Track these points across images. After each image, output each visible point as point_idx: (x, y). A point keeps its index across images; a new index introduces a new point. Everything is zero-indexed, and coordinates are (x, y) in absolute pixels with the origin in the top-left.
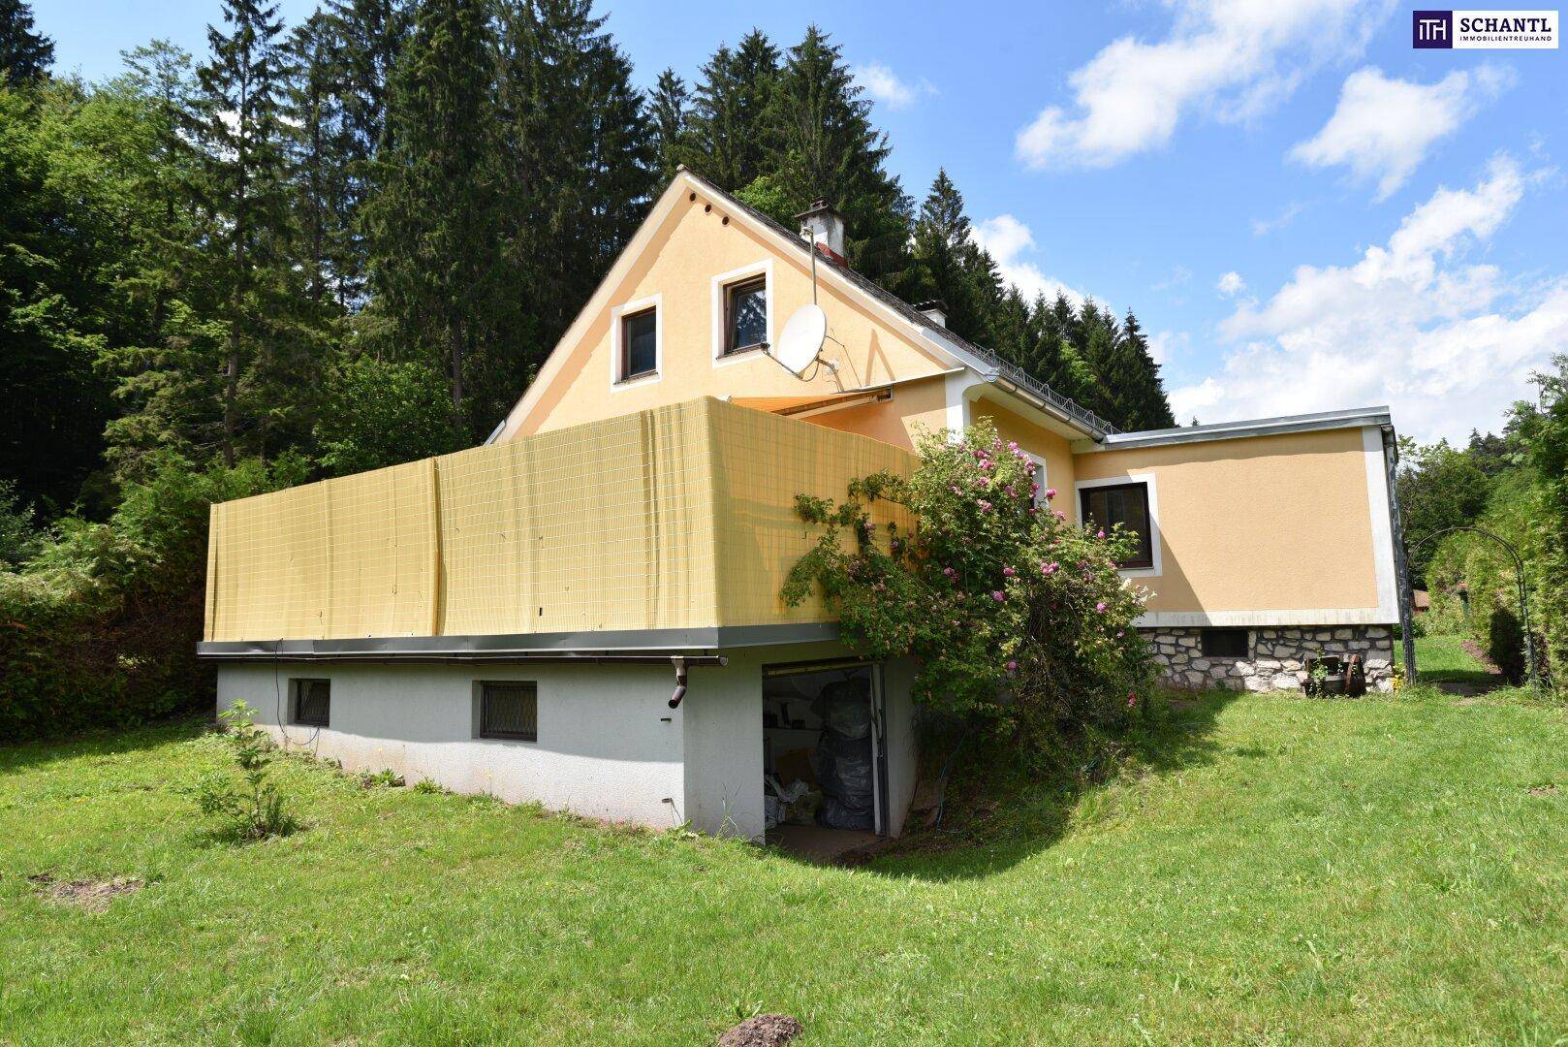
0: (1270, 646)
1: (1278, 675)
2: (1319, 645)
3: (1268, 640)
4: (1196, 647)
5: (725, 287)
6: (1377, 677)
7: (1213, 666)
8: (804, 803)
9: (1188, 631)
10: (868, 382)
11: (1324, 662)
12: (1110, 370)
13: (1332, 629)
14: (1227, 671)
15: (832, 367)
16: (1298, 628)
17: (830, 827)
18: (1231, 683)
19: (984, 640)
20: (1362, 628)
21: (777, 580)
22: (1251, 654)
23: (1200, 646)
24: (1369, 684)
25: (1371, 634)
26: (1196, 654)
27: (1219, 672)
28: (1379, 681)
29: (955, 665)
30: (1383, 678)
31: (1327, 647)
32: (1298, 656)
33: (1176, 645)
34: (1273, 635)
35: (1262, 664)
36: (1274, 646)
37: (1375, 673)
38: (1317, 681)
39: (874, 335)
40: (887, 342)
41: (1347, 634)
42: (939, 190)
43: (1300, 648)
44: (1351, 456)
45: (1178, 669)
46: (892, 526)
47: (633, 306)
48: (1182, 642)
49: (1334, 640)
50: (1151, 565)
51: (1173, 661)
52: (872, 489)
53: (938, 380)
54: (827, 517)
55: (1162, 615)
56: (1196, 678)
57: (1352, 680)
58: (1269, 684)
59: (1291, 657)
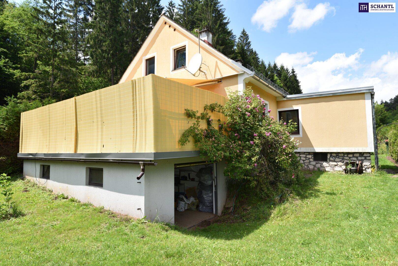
0: (334, 158)
1: (336, 167)
2: (349, 158)
3: (334, 156)
4: (311, 158)
5: (175, 50)
6: (366, 168)
7: (317, 163)
8: (193, 204)
9: (309, 153)
10: (215, 77)
11: (351, 163)
12: (287, 82)
13: (353, 153)
14: (321, 165)
15: (204, 73)
16: (343, 153)
17: (200, 211)
18: (322, 169)
19: (247, 157)
20: (362, 153)
21: (178, 137)
22: (328, 160)
23: (313, 158)
24: (364, 170)
25: (365, 155)
26: (312, 160)
27: (318, 165)
28: (367, 169)
29: (238, 164)
30: (368, 168)
31: (351, 159)
32: (342, 161)
33: (306, 157)
34: (335, 155)
35: (331, 163)
36: (335, 158)
37: (366, 167)
38: (348, 169)
39: (217, 62)
40: (221, 64)
41: (358, 155)
42: (243, 34)
43: (343, 159)
44: (361, 101)
45: (306, 164)
46: (219, 120)
47: (149, 56)
48: (307, 156)
49: (353, 157)
50: (299, 134)
51: (305, 162)
52: (212, 108)
53: (236, 76)
54: (197, 117)
55: (302, 148)
56: (311, 167)
57: (359, 169)
58: (333, 169)
59: (340, 161)
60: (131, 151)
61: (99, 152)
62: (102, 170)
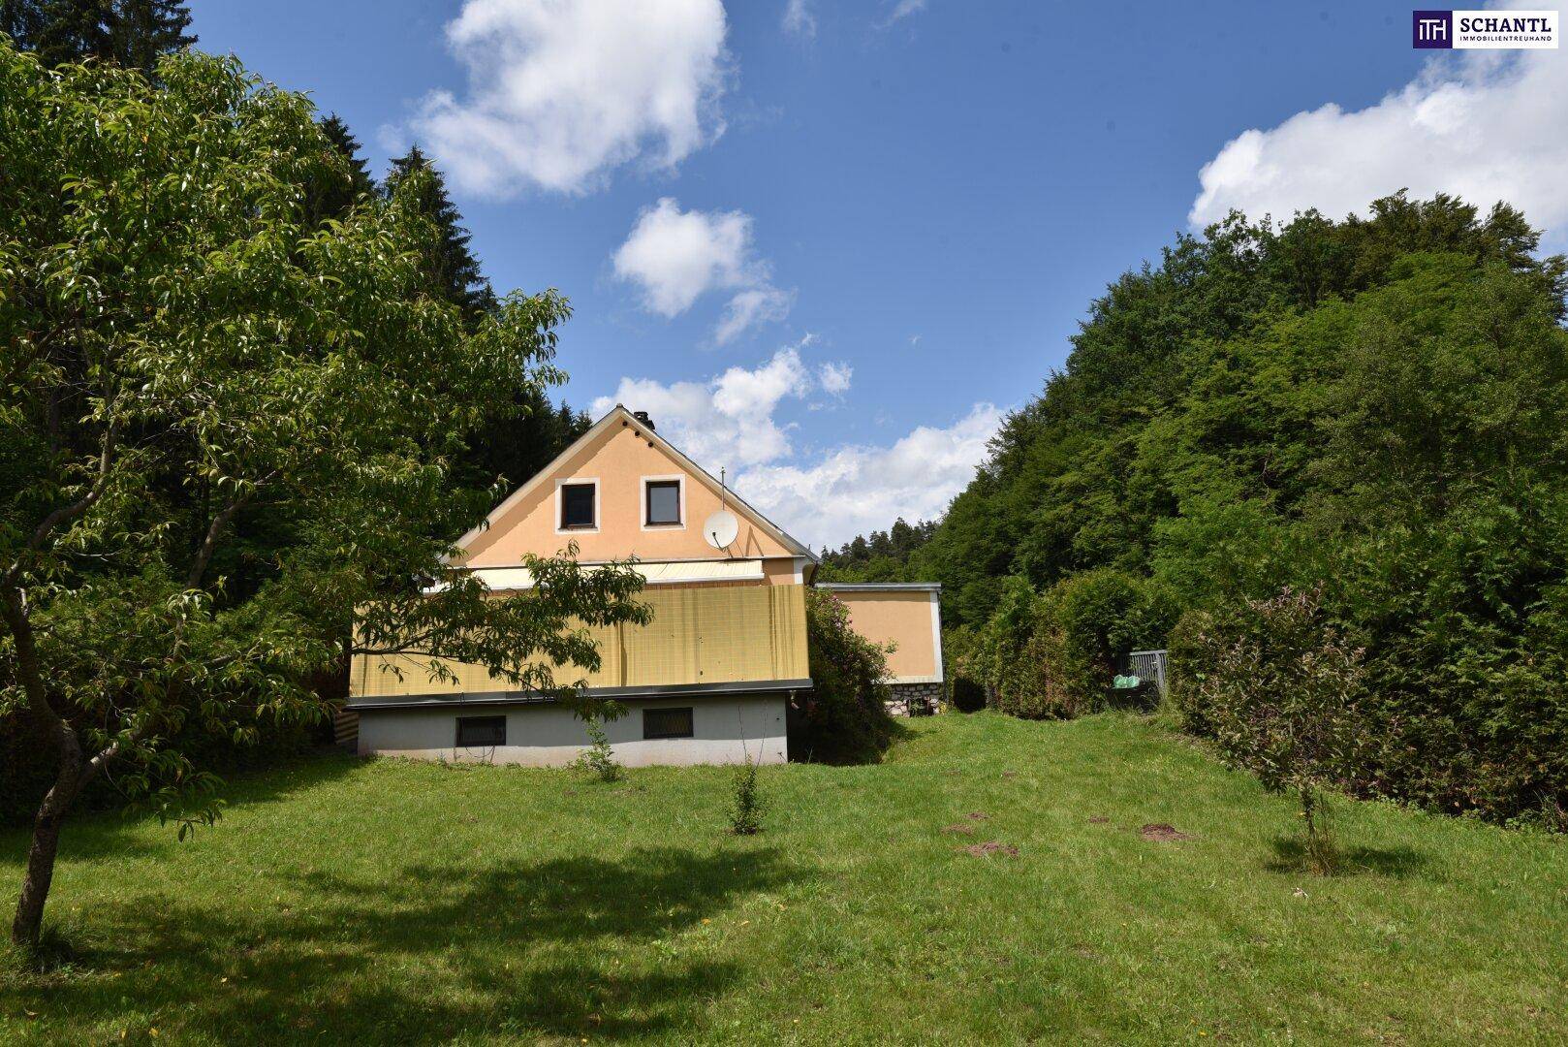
1: (893, 708)
2: (910, 693)
5: (648, 482)
10: (747, 555)
11: (917, 700)
13: (916, 685)
16: (902, 685)
20: (928, 685)
24: (933, 710)
25: (932, 687)
28: (935, 708)
32: (908, 698)
36: (891, 694)
37: (933, 706)
38: (914, 710)
39: (751, 529)
40: (758, 534)
41: (922, 688)
43: (902, 695)
44: (925, 604)
47: (575, 480)
49: (916, 691)
53: (789, 559)
57: (926, 708)
59: (899, 699)
60: (770, 678)
61: (693, 682)
62: (690, 710)
